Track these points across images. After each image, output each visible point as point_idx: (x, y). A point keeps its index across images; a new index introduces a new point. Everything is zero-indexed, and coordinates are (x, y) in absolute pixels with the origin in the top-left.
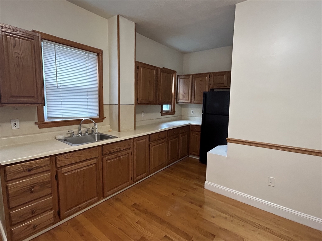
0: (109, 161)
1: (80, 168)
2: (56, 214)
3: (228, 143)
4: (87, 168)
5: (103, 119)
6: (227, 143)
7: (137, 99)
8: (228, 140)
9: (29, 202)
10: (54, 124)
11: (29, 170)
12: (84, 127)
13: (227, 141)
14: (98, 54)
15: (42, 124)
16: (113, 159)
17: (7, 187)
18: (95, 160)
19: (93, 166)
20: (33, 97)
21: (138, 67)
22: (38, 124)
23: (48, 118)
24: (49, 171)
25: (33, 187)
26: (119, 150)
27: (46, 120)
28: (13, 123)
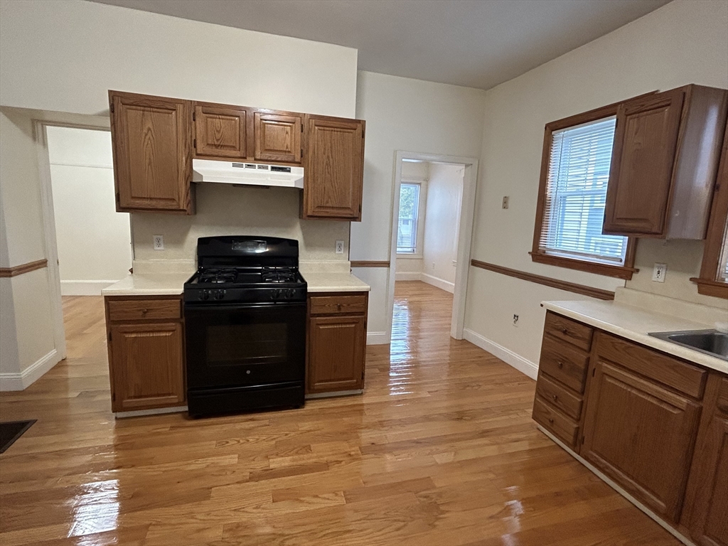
2: (581, 438)
11: (565, 333)
15: (706, 285)
19: (676, 412)
22: (699, 283)
27: (721, 278)
28: (656, 271)
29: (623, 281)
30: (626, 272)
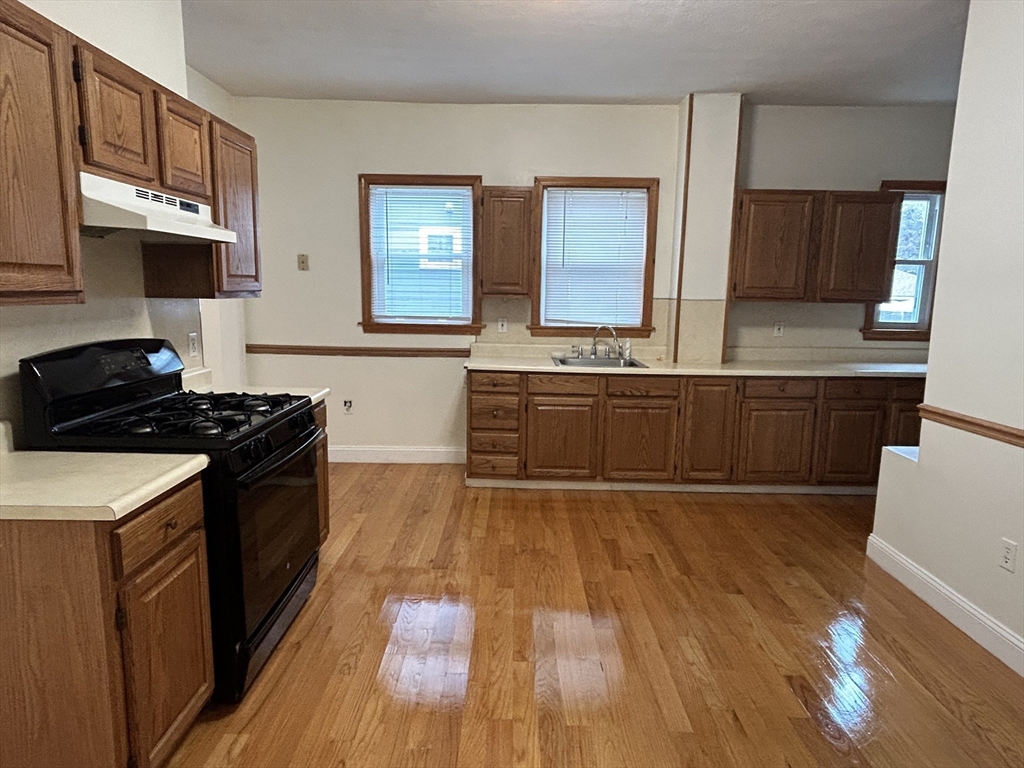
0: (618, 410)
1: (563, 405)
2: (522, 465)
3: (923, 420)
4: (574, 408)
5: (650, 331)
6: (920, 419)
7: (733, 287)
8: (924, 410)
9: (492, 429)
10: (552, 331)
11: (495, 385)
12: (607, 344)
13: (921, 414)
14: (648, 189)
15: (536, 329)
16: (629, 408)
17: (471, 399)
18: (591, 399)
19: (587, 408)
20: (517, 284)
21: (742, 203)
22: (531, 329)
23: (546, 320)
24: (517, 394)
25: (497, 410)
26: (644, 394)
27: (543, 323)
28: (500, 324)
29: (474, 337)
30: (474, 328)
